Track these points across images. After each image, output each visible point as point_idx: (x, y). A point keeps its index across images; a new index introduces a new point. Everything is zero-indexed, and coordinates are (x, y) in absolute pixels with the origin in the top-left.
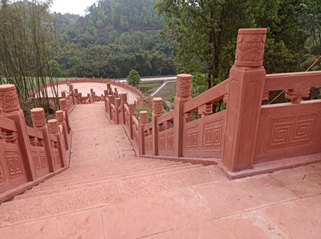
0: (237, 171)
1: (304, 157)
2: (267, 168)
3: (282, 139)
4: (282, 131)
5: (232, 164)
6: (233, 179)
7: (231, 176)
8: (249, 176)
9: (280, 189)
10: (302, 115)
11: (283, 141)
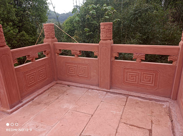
0: (13, 108)
1: (47, 86)
2: (30, 99)
3: (33, 81)
4: (31, 77)
5: (8, 105)
6: (12, 113)
7: (10, 112)
8: (21, 107)
9: (38, 106)
10: (38, 66)
11: (34, 82)
